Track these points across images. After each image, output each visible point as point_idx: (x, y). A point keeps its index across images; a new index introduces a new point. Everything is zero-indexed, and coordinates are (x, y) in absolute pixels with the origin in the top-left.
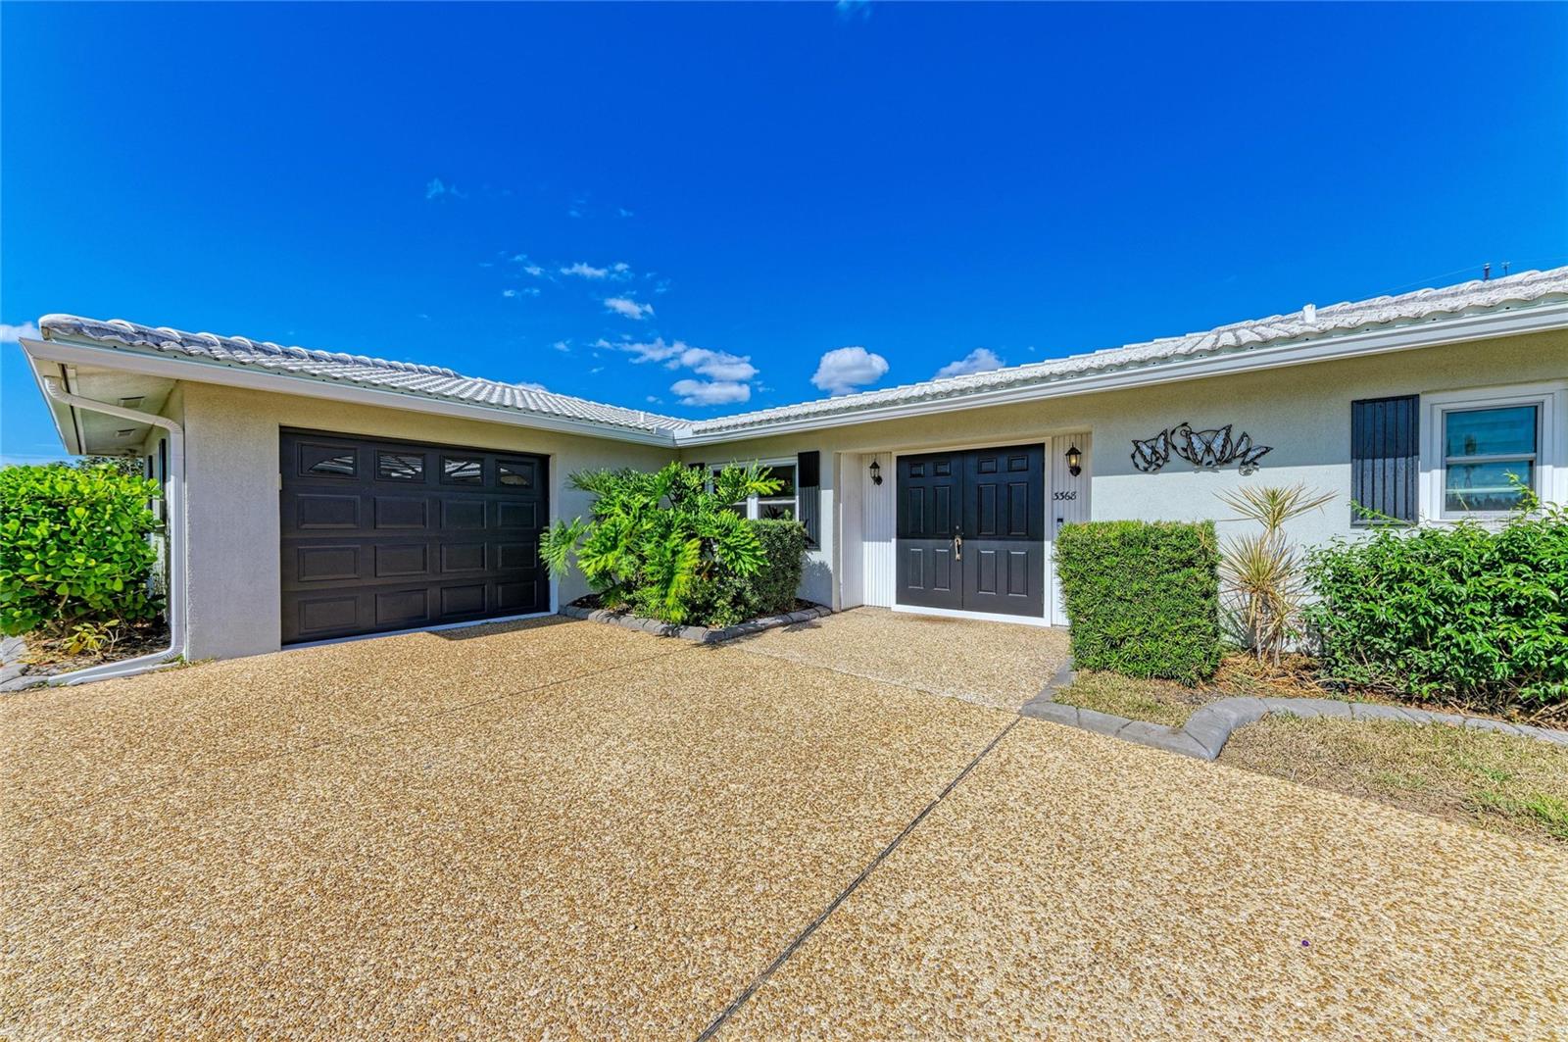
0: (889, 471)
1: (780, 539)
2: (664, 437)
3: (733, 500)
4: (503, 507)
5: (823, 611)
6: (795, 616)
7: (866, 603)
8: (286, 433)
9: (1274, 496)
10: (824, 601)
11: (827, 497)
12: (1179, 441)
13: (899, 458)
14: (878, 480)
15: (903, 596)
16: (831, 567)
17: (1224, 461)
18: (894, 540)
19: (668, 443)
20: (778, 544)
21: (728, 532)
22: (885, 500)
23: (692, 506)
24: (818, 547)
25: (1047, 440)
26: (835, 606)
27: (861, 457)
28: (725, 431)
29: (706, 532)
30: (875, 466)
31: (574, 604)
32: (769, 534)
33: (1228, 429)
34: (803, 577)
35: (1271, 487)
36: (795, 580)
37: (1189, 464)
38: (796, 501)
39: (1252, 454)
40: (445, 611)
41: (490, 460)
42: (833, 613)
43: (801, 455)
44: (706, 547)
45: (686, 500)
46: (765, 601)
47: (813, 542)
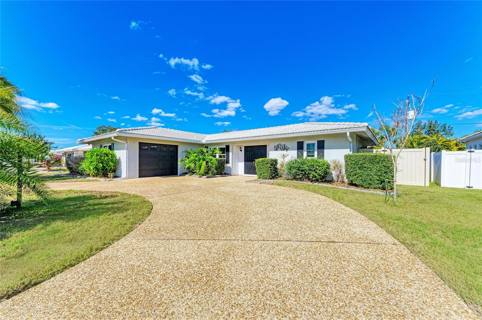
0: (243, 149)
1: (221, 161)
2: (200, 142)
3: (213, 154)
4: (170, 155)
5: (229, 175)
6: (223, 175)
7: (239, 174)
8: (140, 143)
9: (283, 155)
10: (230, 174)
11: (231, 154)
12: (279, 146)
13: (245, 147)
14: (241, 151)
15: (245, 173)
16: (231, 167)
17: (284, 149)
18: (244, 162)
19: (201, 143)
20: (220, 162)
21: (211, 160)
22: (242, 154)
23: (205, 155)
24: (229, 163)
25: (267, 144)
26: (232, 174)
27: (238, 146)
28: (212, 141)
29: (207, 160)
30: (240, 148)
31: (182, 174)
32: (218, 160)
33: (285, 145)
34: (225, 168)
35: (283, 154)
36: (224, 169)
37: (280, 150)
38: (225, 155)
39: (287, 149)
40: (161, 173)
41: (168, 147)
42: (231, 175)
43: (226, 146)
44: (207, 162)
45: (204, 154)
46: (218, 172)
47: (228, 162)
